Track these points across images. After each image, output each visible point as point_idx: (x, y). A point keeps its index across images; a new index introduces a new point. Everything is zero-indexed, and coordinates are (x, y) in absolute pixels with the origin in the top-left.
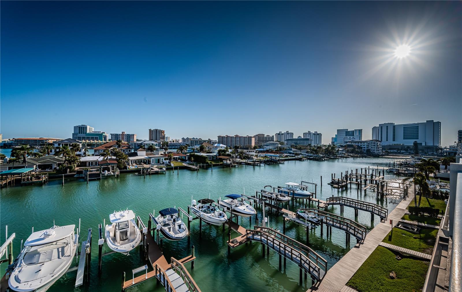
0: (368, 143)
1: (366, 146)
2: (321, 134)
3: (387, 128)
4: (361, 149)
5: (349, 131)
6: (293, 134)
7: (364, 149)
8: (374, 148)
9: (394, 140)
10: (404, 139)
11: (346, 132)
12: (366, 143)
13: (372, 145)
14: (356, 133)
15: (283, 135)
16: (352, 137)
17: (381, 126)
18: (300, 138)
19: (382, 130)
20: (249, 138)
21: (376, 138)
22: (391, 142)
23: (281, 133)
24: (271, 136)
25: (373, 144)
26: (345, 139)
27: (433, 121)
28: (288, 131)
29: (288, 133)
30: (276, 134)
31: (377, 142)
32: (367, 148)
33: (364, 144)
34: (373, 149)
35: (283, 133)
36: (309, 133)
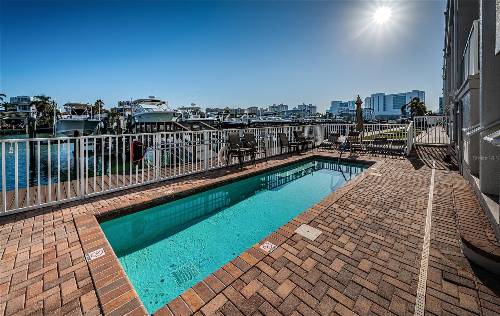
2: (315, 106)
3: (378, 98)
5: (343, 103)
6: (287, 106)
8: (368, 116)
9: (385, 110)
10: (393, 109)
11: (340, 104)
14: (349, 104)
15: (277, 108)
16: (346, 108)
17: (373, 97)
18: (296, 109)
19: (373, 101)
20: (241, 110)
21: (368, 106)
22: (382, 113)
23: (274, 106)
24: (265, 108)
25: (367, 113)
26: (339, 110)
27: (418, 90)
28: (283, 104)
29: (283, 106)
30: (270, 107)
31: (370, 111)
34: (367, 117)
35: (277, 106)
36: (304, 105)
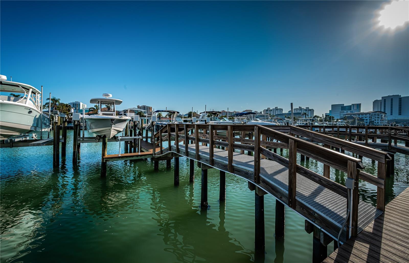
0: (371, 115)
1: (368, 118)
2: (313, 109)
3: (392, 101)
4: (363, 121)
5: (346, 106)
6: (282, 109)
7: (367, 121)
8: (378, 120)
9: (400, 114)
11: (342, 107)
12: (368, 114)
13: (375, 117)
14: (353, 108)
15: (271, 112)
16: (349, 111)
17: (385, 100)
19: (385, 103)
21: (378, 109)
22: (396, 117)
23: (269, 109)
24: (259, 111)
25: (377, 116)
26: (341, 114)
28: (276, 107)
29: (277, 109)
30: (264, 110)
31: (381, 114)
32: (369, 120)
33: (366, 116)
34: (376, 121)
35: (271, 109)
36: (300, 109)
